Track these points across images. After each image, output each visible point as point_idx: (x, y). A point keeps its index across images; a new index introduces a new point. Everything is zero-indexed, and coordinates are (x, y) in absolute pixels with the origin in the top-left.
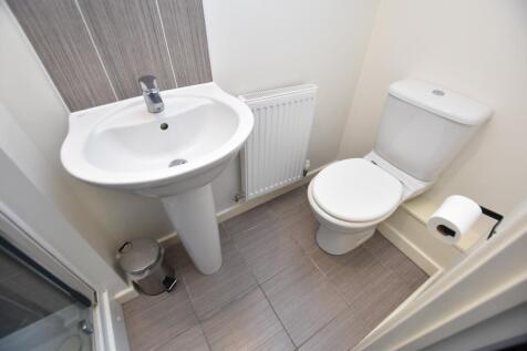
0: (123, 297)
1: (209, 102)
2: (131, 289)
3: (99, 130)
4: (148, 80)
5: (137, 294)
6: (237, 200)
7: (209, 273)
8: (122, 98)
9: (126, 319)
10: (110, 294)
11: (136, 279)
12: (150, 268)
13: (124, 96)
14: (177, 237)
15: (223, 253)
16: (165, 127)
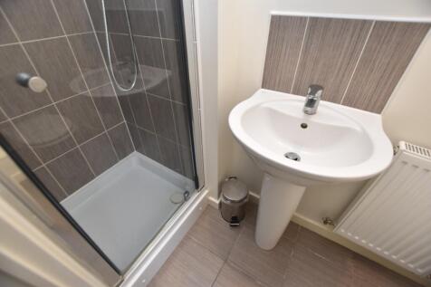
0: (212, 202)
1: (358, 129)
2: (218, 202)
3: (265, 105)
4: (315, 88)
5: (217, 207)
6: (325, 222)
7: (258, 243)
8: (294, 93)
9: (204, 213)
10: (208, 194)
11: (223, 200)
12: (232, 202)
13: (297, 92)
14: (258, 200)
15: (278, 243)
16: (304, 126)
